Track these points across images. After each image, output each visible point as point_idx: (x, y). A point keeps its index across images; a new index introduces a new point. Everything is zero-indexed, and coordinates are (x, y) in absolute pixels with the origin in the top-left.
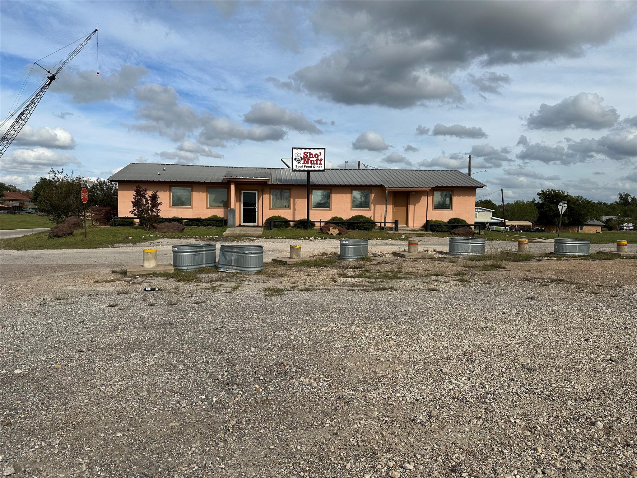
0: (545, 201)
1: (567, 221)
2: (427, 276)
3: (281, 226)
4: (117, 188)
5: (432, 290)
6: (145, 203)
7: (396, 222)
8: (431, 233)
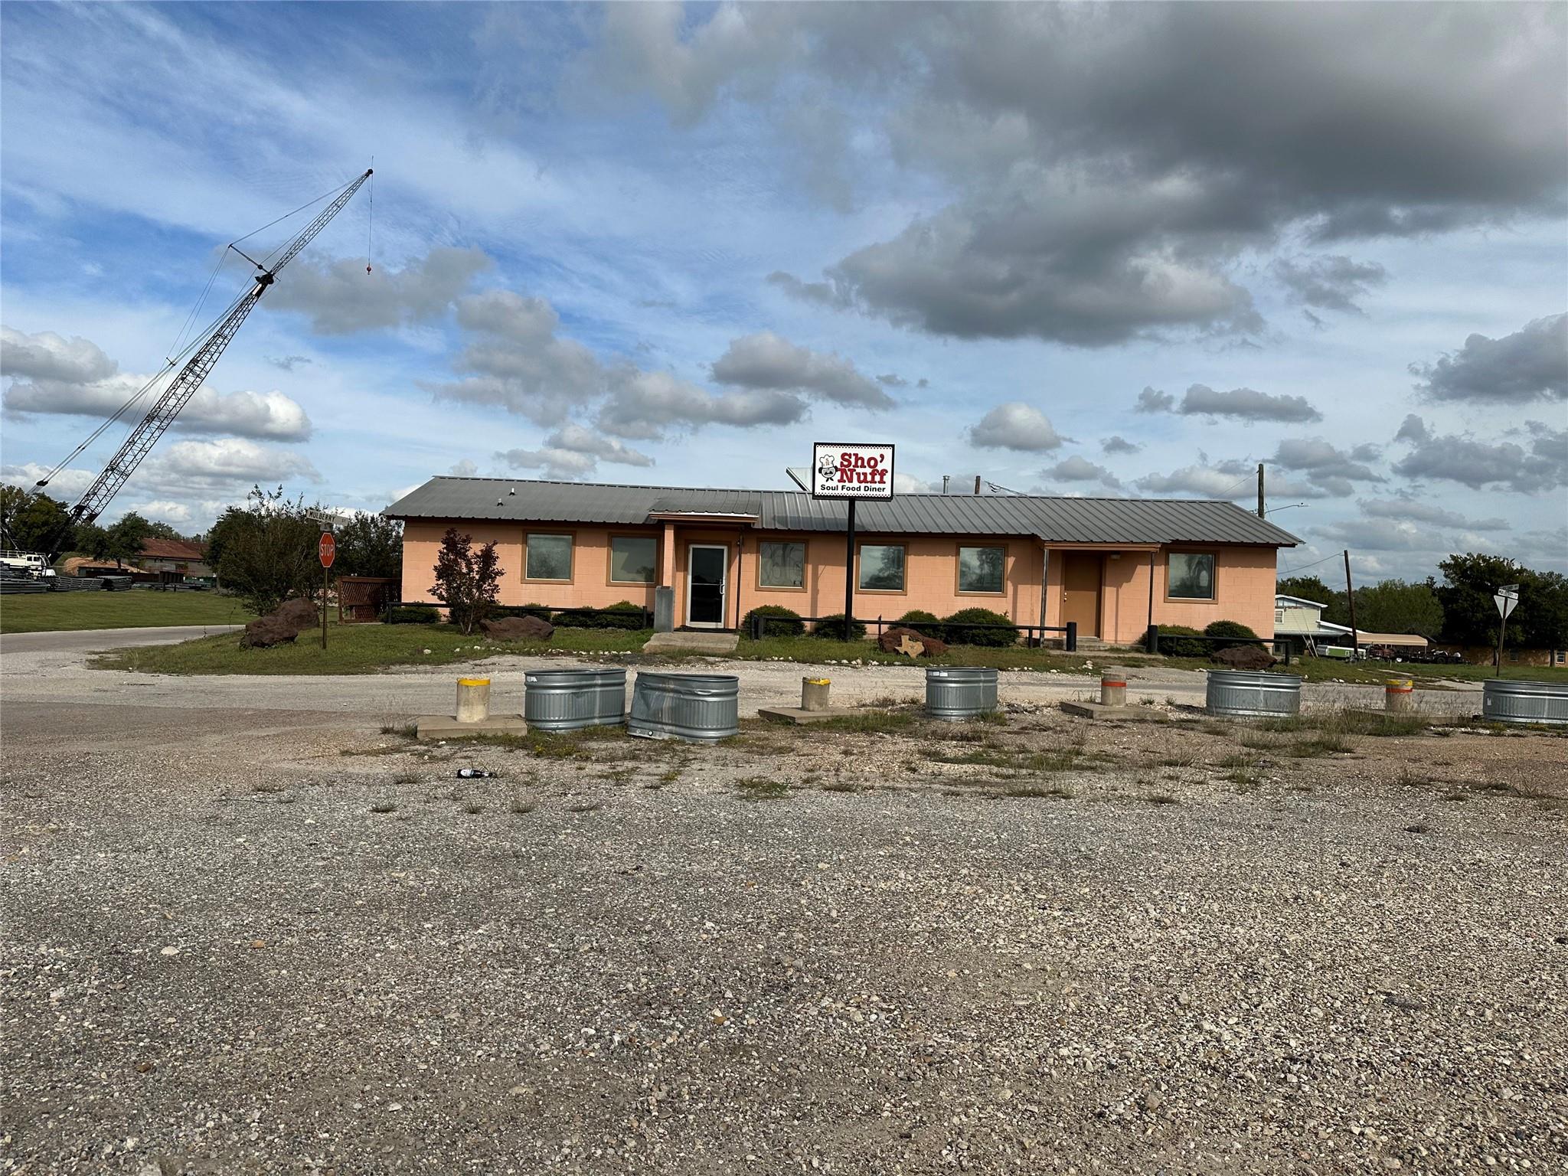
0: (1462, 583)
1: (1521, 638)
2: (1150, 766)
3: (783, 632)
4: (402, 533)
5: (1160, 801)
6: (465, 570)
7: (1070, 629)
8: (1161, 657)
